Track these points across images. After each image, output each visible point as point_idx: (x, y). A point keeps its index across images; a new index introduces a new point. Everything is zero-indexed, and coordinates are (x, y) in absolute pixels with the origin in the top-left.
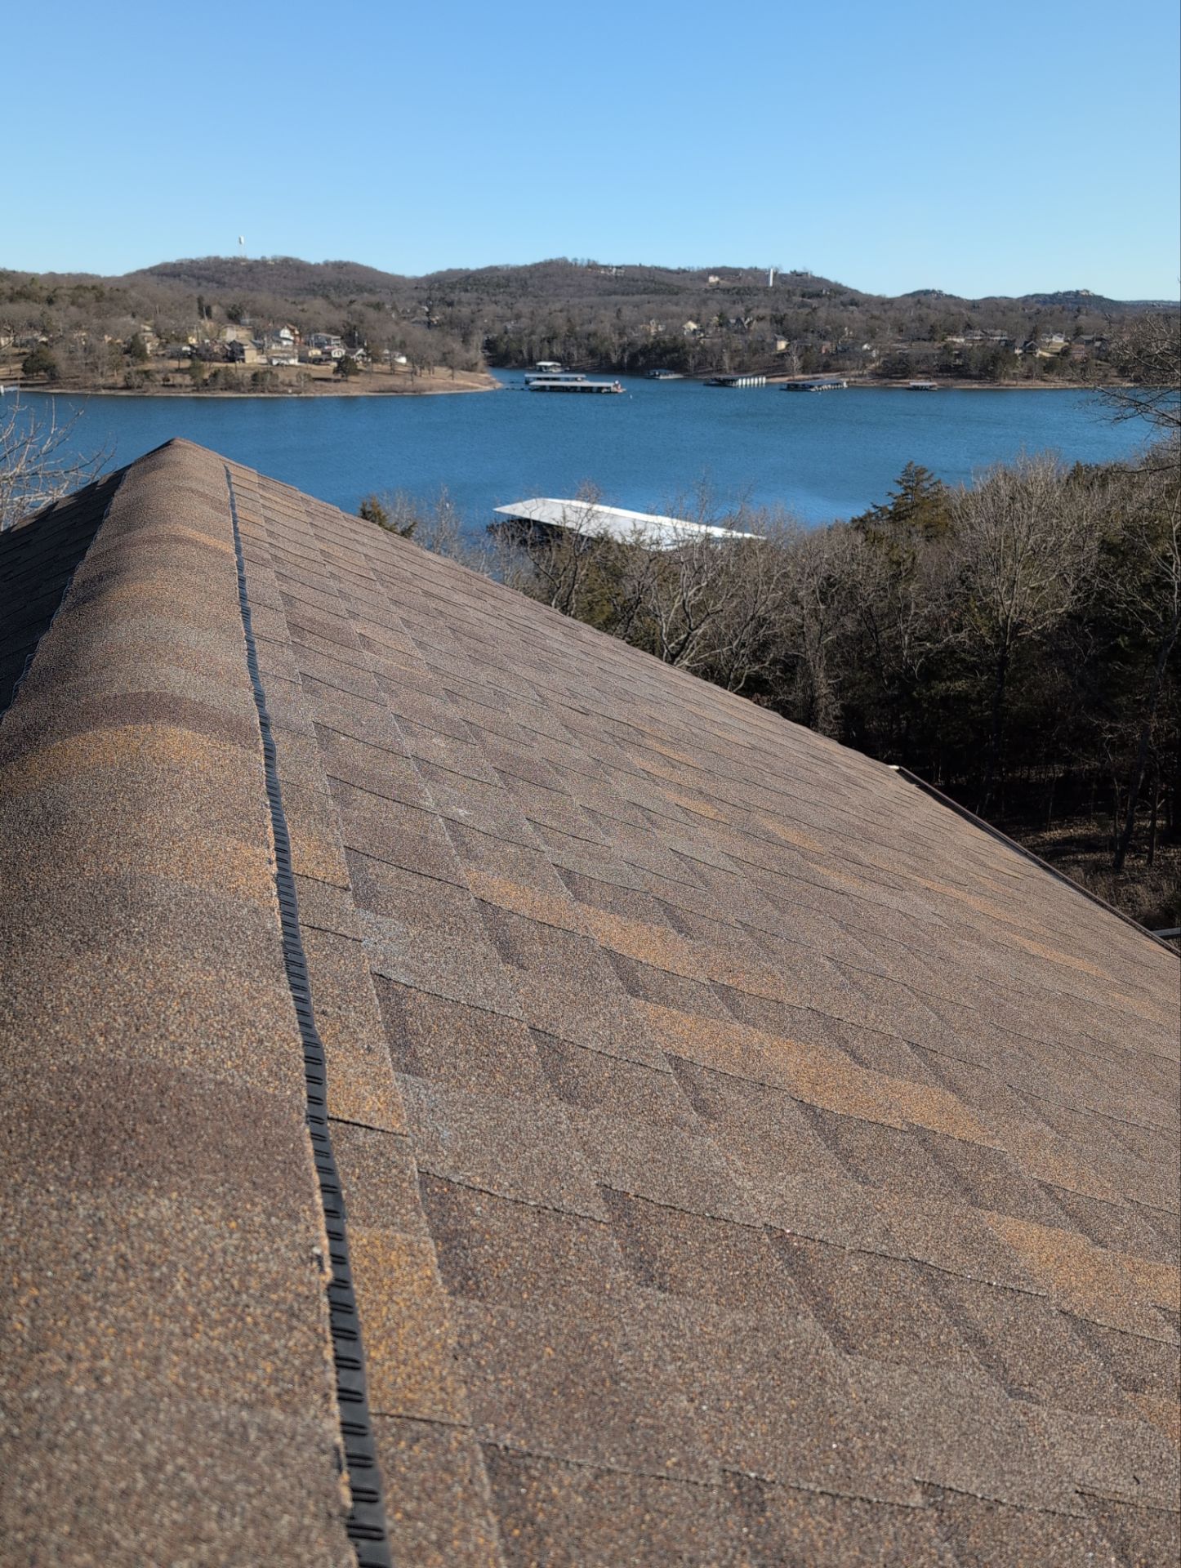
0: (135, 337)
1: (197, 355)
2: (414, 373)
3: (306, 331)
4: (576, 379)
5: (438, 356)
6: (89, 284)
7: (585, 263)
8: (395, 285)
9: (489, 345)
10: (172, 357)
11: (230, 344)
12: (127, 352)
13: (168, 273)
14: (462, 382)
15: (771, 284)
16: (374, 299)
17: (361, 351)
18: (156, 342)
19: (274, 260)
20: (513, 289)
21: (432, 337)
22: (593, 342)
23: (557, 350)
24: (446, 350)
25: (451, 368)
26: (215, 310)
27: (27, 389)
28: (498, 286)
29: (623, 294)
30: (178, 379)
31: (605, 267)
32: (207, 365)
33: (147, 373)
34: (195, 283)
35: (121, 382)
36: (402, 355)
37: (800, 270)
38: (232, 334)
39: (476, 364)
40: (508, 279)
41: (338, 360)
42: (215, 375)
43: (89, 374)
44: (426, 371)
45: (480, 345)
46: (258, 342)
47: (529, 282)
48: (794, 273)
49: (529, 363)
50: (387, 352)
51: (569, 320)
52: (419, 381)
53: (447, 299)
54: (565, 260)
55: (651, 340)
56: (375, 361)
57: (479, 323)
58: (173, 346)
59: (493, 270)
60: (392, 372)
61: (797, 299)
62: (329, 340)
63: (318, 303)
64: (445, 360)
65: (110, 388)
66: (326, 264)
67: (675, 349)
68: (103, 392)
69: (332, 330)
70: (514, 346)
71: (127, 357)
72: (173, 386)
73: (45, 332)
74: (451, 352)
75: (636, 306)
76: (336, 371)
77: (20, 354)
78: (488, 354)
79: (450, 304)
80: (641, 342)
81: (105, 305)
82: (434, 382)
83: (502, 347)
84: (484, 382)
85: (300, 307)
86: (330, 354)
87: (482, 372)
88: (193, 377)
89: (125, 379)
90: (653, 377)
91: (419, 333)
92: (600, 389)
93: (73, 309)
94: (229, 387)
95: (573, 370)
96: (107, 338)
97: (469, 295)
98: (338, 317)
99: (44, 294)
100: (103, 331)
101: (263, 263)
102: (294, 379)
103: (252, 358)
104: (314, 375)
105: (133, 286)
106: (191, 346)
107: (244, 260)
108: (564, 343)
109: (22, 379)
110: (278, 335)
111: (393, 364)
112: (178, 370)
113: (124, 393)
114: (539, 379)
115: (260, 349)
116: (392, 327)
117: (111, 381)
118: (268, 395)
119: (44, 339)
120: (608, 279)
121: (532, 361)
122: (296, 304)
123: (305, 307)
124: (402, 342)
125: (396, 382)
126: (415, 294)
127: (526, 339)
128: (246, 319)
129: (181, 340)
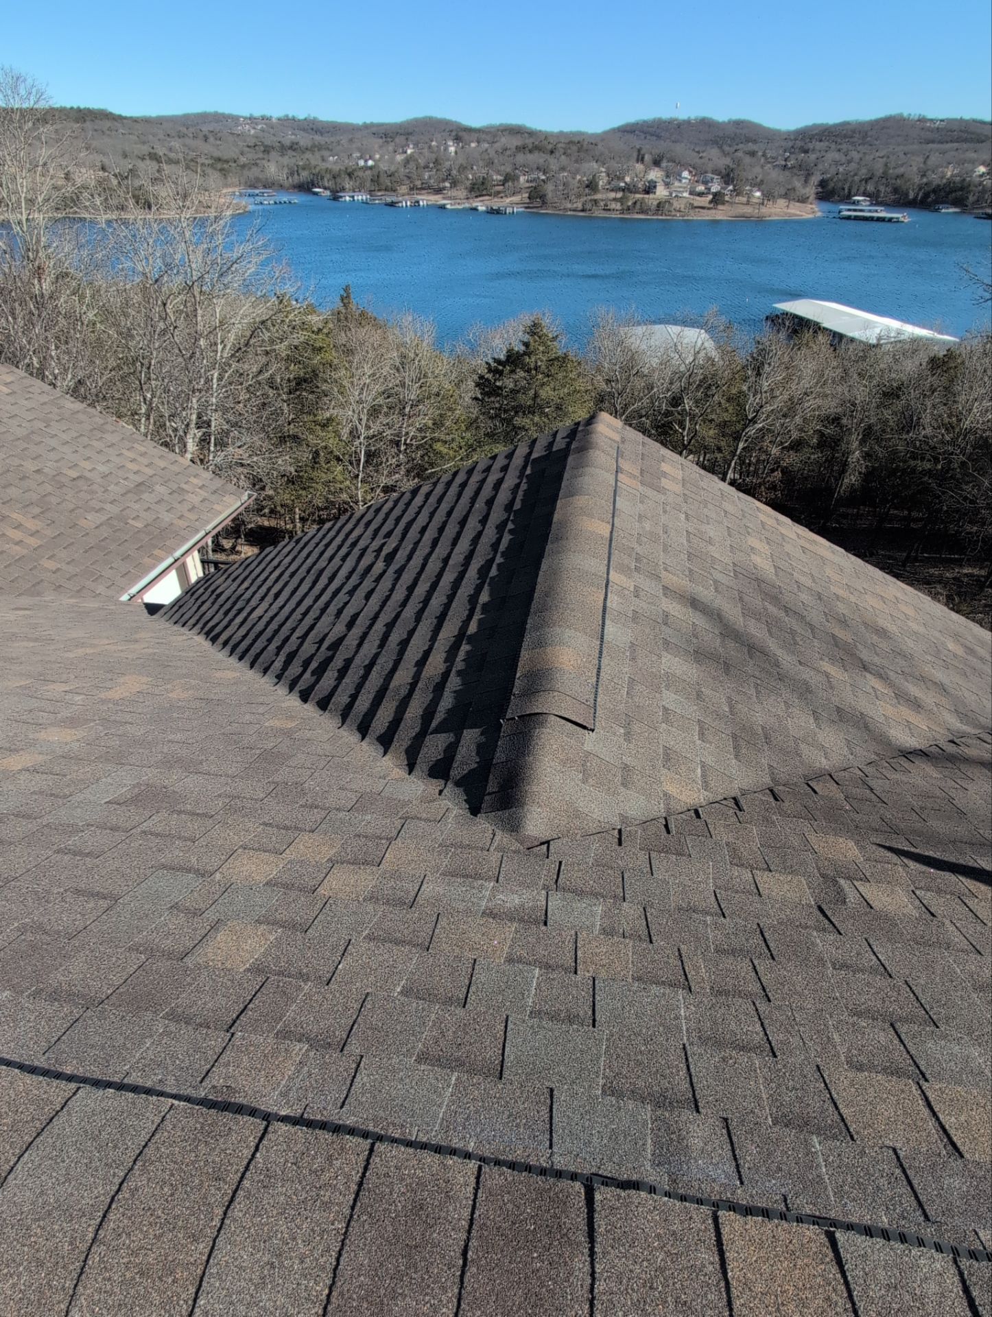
0: (594, 176)
1: (628, 189)
2: (763, 204)
3: (700, 173)
4: (876, 211)
5: (783, 191)
6: (576, 140)
7: (916, 118)
8: (769, 136)
9: (823, 184)
10: (612, 190)
11: (649, 182)
12: (587, 186)
13: (629, 130)
14: (793, 211)
16: (753, 147)
17: (731, 187)
18: (606, 179)
19: (696, 119)
20: (855, 140)
21: (783, 177)
22: (899, 182)
23: (870, 188)
24: (790, 187)
25: (789, 200)
26: (647, 157)
27: (529, 210)
28: (845, 136)
29: (941, 142)
30: (613, 205)
31: (931, 120)
32: (632, 196)
33: (596, 201)
34: (643, 136)
35: (580, 206)
36: (759, 190)
39: (808, 198)
40: (854, 131)
41: (715, 195)
42: (635, 203)
43: (563, 201)
44: (770, 203)
45: (816, 183)
46: (668, 180)
47: (870, 133)
49: (847, 198)
50: (748, 188)
51: (886, 165)
52: (764, 210)
53: (806, 147)
54: (901, 115)
55: (944, 181)
56: (738, 195)
57: (820, 167)
58: (615, 183)
60: (748, 203)
62: (712, 179)
63: (714, 152)
64: (789, 195)
65: (574, 210)
66: (729, 122)
67: (962, 189)
68: (569, 213)
69: (715, 172)
70: (840, 184)
71: (587, 190)
72: (609, 210)
73: (545, 173)
74: (794, 189)
75: (944, 153)
76: (711, 202)
77: (529, 188)
78: (820, 190)
79: (806, 152)
80: (936, 182)
81: (582, 155)
82: (773, 210)
83: (831, 185)
84: (811, 211)
85: (701, 155)
86: (709, 189)
87: (811, 204)
88: (622, 204)
89: (583, 204)
90: (937, 210)
91: (775, 175)
92: (890, 220)
93: (563, 157)
94: (642, 212)
95: (878, 204)
96: (578, 177)
97: (822, 144)
98: (723, 162)
99: (550, 147)
100: (577, 171)
101: (688, 123)
102: (683, 206)
103: (661, 192)
104: (696, 205)
105: (603, 140)
106: (626, 183)
107: (676, 120)
108: (877, 182)
109: (528, 203)
110: (680, 176)
111: (749, 195)
112: (615, 199)
113: (582, 214)
114: (849, 210)
115: (667, 185)
116: (757, 170)
117: (575, 205)
118: (664, 217)
119: (543, 177)
120: (931, 130)
121: (849, 196)
122: (698, 152)
123: (704, 155)
124: (762, 181)
125: (748, 210)
126: (784, 144)
127: (850, 179)
128: (664, 164)
129: (621, 178)
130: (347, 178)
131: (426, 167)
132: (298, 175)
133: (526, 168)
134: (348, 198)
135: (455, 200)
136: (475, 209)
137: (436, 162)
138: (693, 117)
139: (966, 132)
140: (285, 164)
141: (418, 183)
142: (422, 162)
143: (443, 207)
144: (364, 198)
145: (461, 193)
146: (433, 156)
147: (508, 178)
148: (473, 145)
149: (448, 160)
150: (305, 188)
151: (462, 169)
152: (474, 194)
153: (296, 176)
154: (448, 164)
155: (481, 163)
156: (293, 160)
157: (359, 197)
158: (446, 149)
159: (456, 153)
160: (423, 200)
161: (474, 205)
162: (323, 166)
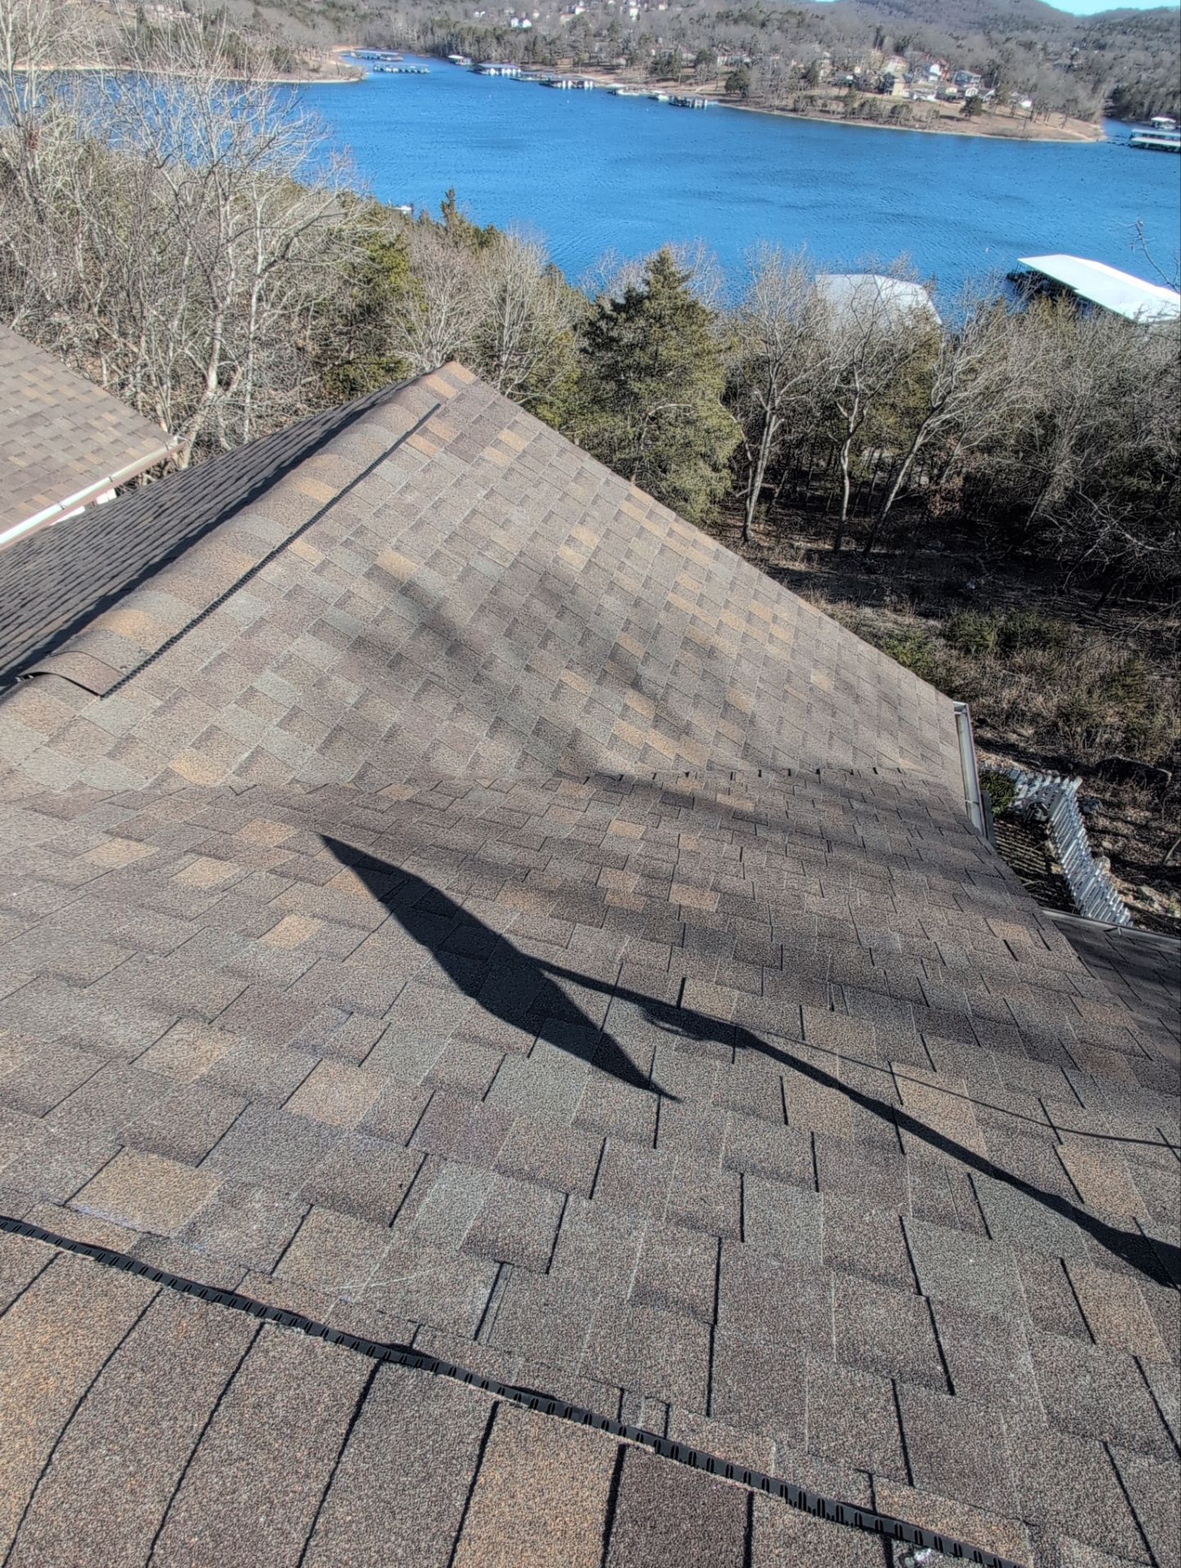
0: (813, 63)
1: (857, 85)
2: (1031, 118)
3: (954, 70)
5: (1061, 103)
6: (797, 9)
8: (1058, 22)
9: (1116, 95)
10: (835, 85)
11: (885, 77)
12: (804, 77)
14: (1069, 132)
16: (1032, 36)
17: (992, 92)
18: (829, 69)
20: (1170, 34)
21: (1065, 81)
24: (1071, 97)
25: (1067, 115)
26: (887, 41)
27: (723, 105)
28: (1158, 29)
30: (834, 106)
32: (859, 94)
33: (812, 99)
34: (887, 9)
35: (790, 104)
36: (1029, 98)
39: (1093, 114)
41: (970, 101)
42: (862, 105)
43: (770, 96)
44: (1042, 117)
45: (1107, 94)
46: (910, 76)
49: (1144, 118)
50: (1015, 94)
52: (1031, 126)
53: (1102, 42)
56: (1000, 103)
57: (1116, 71)
58: (840, 74)
60: (1011, 116)
62: (969, 78)
63: (977, 40)
64: (1070, 108)
65: (783, 109)
68: (776, 112)
69: (975, 68)
70: (1138, 98)
71: (802, 83)
72: (828, 112)
73: (751, 54)
74: (1076, 99)
76: (962, 110)
77: (727, 73)
78: (1111, 103)
79: (1102, 47)
81: (802, 31)
82: (1044, 128)
83: (1127, 98)
84: (1094, 133)
85: (959, 43)
86: (964, 92)
87: (1095, 123)
88: (846, 105)
89: (796, 102)
91: (1054, 77)
93: (777, 33)
94: (871, 118)
96: (793, 63)
97: (1125, 37)
98: (988, 55)
99: (761, 17)
100: (793, 55)
102: (925, 114)
103: (899, 91)
104: (943, 112)
106: (854, 76)
109: (723, 95)
110: (927, 69)
111: (1015, 105)
112: (837, 98)
113: (792, 115)
114: (1145, 135)
115: (908, 82)
116: (1032, 69)
117: (784, 103)
118: (898, 128)
119: (748, 60)
121: (1148, 115)
122: (957, 39)
123: (963, 43)
124: (1035, 86)
125: (1009, 125)
126: (1074, 34)
127: (1153, 91)
128: (909, 52)
129: (848, 69)
130: (495, 41)
131: (597, 35)
132: (433, 34)
133: (727, 45)
134: (493, 72)
135: (630, 84)
136: (654, 98)
137: (612, 28)
140: (417, 17)
141: (585, 56)
142: (592, 27)
143: (613, 92)
144: (514, 72)
145: (638, 74)
146: (610, 19)
147: (702, 58)
148: (662, 7)
149: (627, 27)
150: (440, 52)
151: (644, 40)
152: (655, 77)
153: (429, 36)
154: (626, 32)
155: (669, 34)
156: (428, 13)
157: (508, 71)
158: (626, 11)
159: (638, 17)
160: (589, 80)
161: (655, 92)
162: (466, 23)
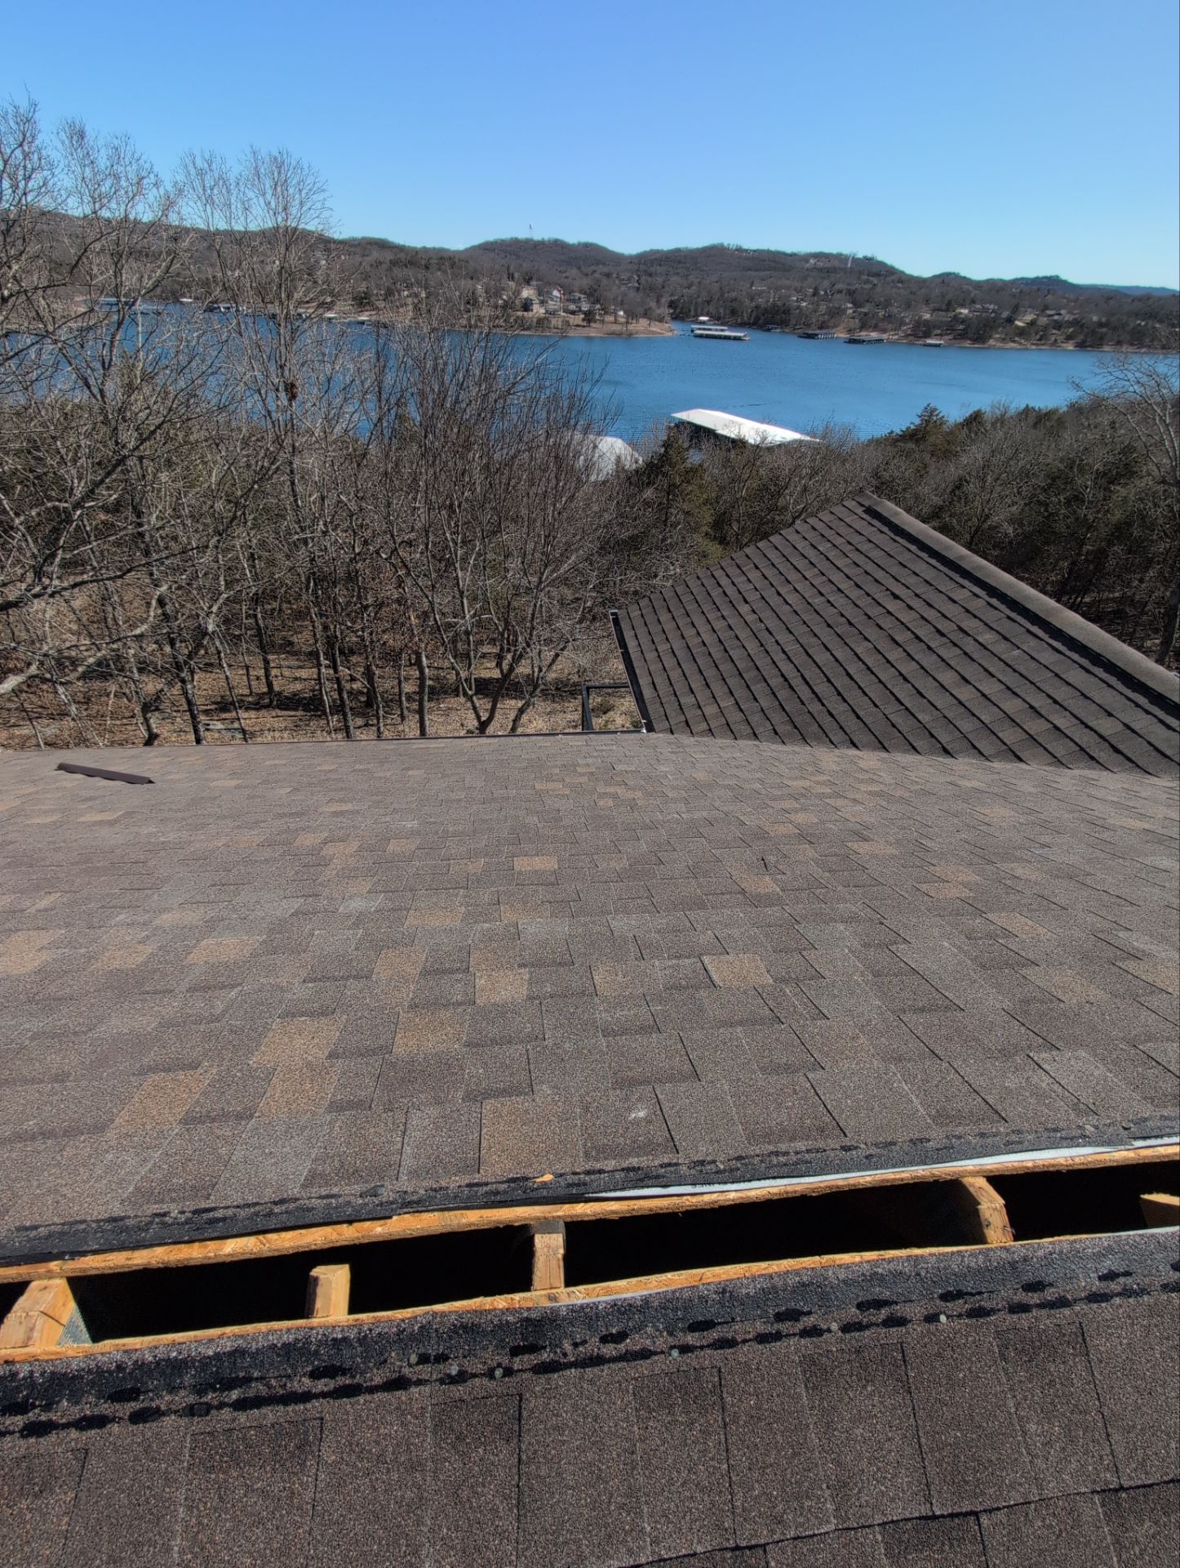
0: (473, 292)
1: (507, 306)
2: (627, 322)
3: (567, 291)
4: (722, 330)
5: (642, 311)
6: (447, 255)
7: (734, 247)
8: (617, 259)
9: (672, 304)
10: (493, 307)
11: (525, 299)
12: (468, 303)
13: (488, 248)
14: (654, 329)
15: (849, 265)
16: (606, 270)
17: (598, 307)
18: (484, 297)
19: (549, 241)
20: (689, 265)
21: (638, 297)
22: (734, 304)
23: (712, 309)
24: (647, 307)
25: (650, 319)
26: (516, 275)
28: (680, 262)
29: (756, 271)
31: (746, 251)
32: (512, 313)
34: (504, 255)
36: (622, 309)
37: (869, 255)
38: (526, 293)
39: (664, 317)
40: (686, 258)
41: (585, 313)
42: (516, 320)
44: (634, 321)
45: (667, 304)
46: (540, 298)
47: (699, 260)
48: (865, 258)
49: (695, 318)
50: (613, 307)
51: (721, 288)
52: (631, 327)
53: (649, 271)
54: (722, 245)
56: (606, 313)
57: (667, 289)
58: (493, 300)
59: (678, 250)
60: (616, 322)
61: (865, 277)
62: (580, 299)
63: (574, 272)
64: (647, 314)
66: (579, 244)
67: (784, 312)
69: (582, 291)
70: (686, 305)
71: (469, 306)
74: (650, 309)
76: (583, 320)
78: (671, 310)
79: (651, 275)
80: (763, 306)
81: (456, 270)
82: (638, 329)
83: (680, 306)
84: (670, 330)
85: (564, 275)
86: (580, 308)
87: (668, 323)
88: (505, 321)
91: (631, 296)
92: (736, 339)
93: (439, 273)
94: (524, 328)
95: (720, 324)
96: (457, 293)
97: (662, 268)
98: (585, 282)
99: (423, 262)
100: (455, 288)
101: (543, 243)
102: (560, 324)
103: (538, 310)
105: (469, 257)
106: (503, 300)
107: (532, 240)
108: (717, 304)
110: (550, 293)
111: (615, 313)
114: (700, 329)
115: (542, 303)
116: (616, 290)
120: (747, 259)
121: (696, 316)
122: (561, 272)
123: (567, 275)
124: (622, 301)
125: (617, 328)
126: (631, 267)
127: (694, 300)
128: (534, 282)
129: (499, 296)
134: (223, 311)
138: (546, 238)
139: (774, 261)
145: (344, 306)
152: (357, 308)
